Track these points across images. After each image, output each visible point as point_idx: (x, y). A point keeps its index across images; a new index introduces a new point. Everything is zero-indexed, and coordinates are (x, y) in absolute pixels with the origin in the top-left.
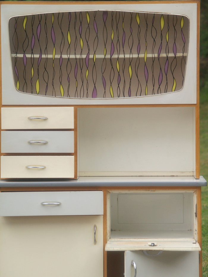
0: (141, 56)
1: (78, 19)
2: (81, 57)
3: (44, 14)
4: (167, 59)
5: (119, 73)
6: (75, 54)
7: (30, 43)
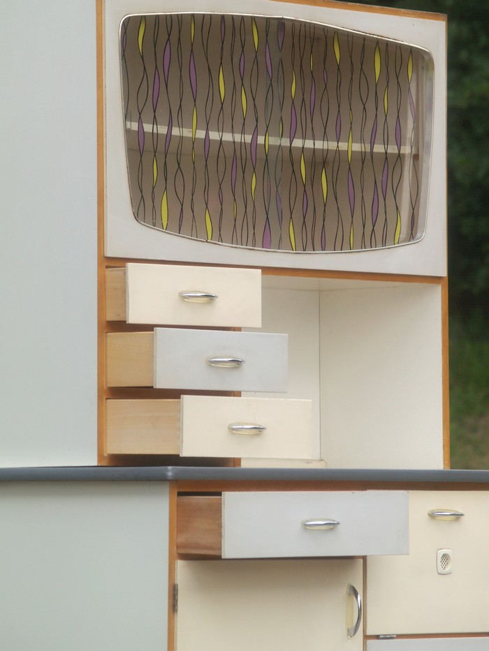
0: (343, 146)
1: (238, 38)
2: (243, 141)
3: (177, 15)
4: (386, 158)
5: (305, 186)
6: (233, 132)
7: (150, 92)
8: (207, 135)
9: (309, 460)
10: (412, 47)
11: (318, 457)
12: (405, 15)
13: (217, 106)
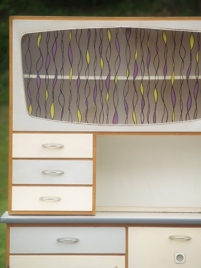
0: (168, 78)
1: (98, 37)
2: (101, 79)
3: (61, 30)
4: (197, 82)
5: (143, 96)
6: (95, 75)
7: (44, 63)
8: (79, 77)
13: (85, 66)
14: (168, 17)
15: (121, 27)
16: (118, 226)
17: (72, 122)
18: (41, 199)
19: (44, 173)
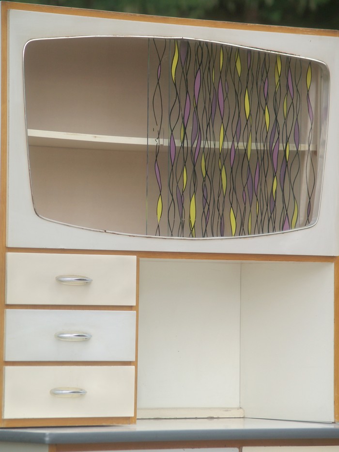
9: (228, 408)
10: (311, 61)
11: (237, 405)
12: (303, 32)
14: (249, 24)
15: (182, 39)
16: (225, 446)
17: (105, 231)
18: (54, 393)
19: (59, 337)
